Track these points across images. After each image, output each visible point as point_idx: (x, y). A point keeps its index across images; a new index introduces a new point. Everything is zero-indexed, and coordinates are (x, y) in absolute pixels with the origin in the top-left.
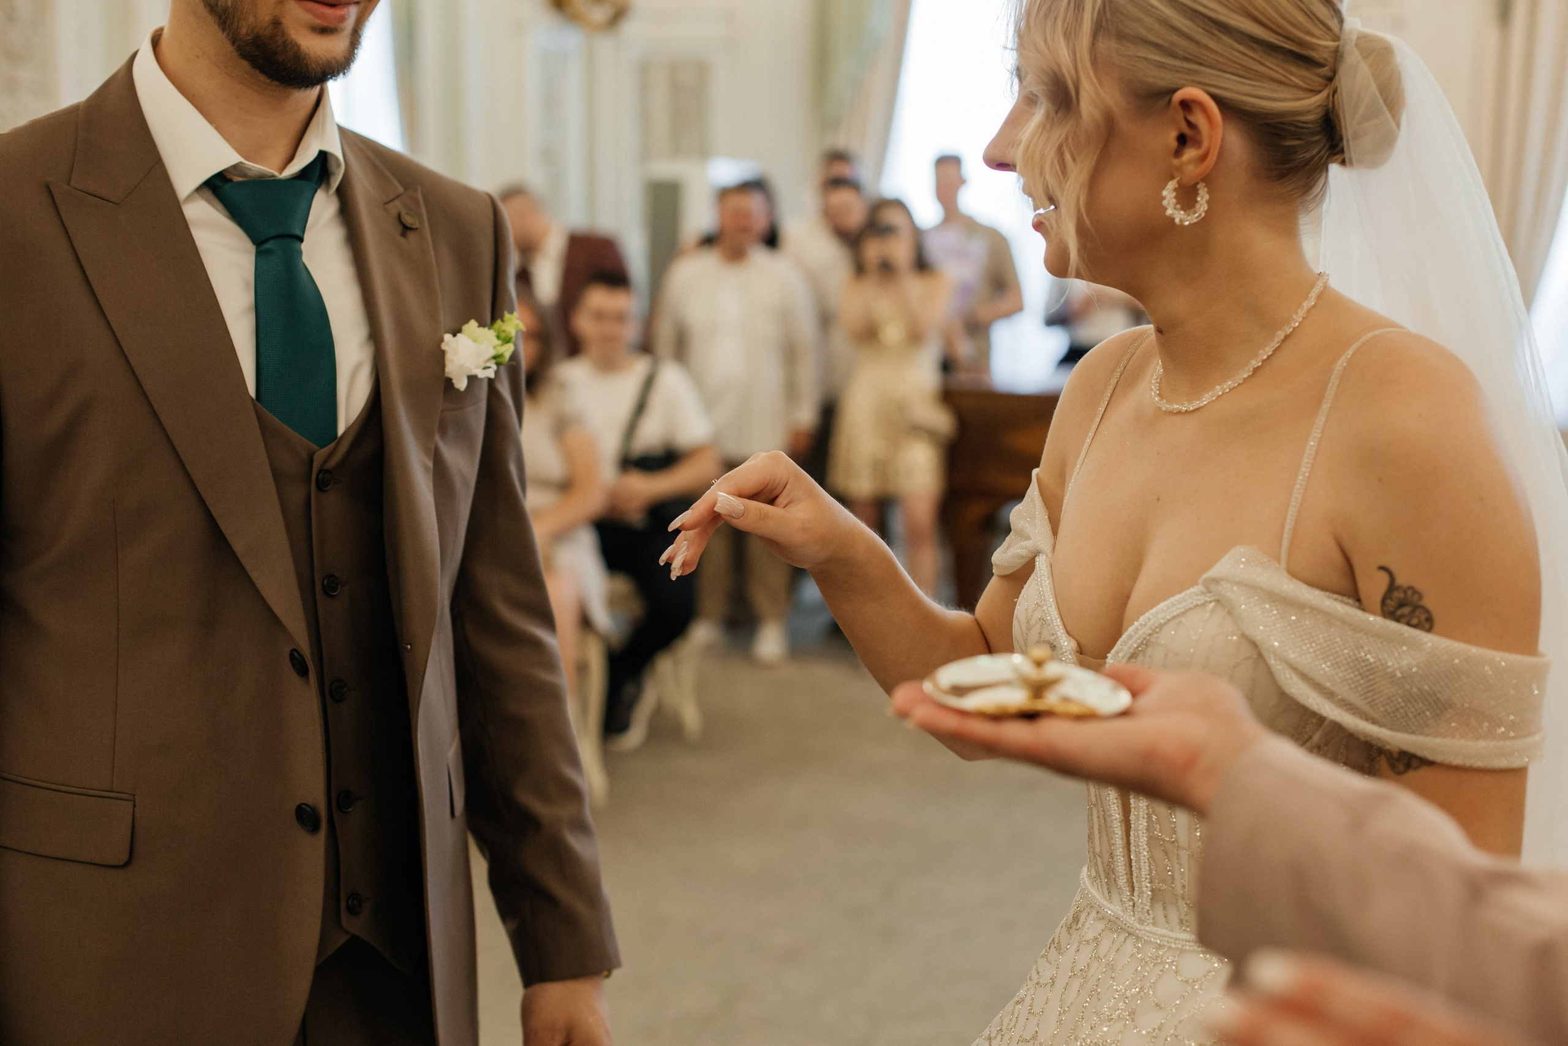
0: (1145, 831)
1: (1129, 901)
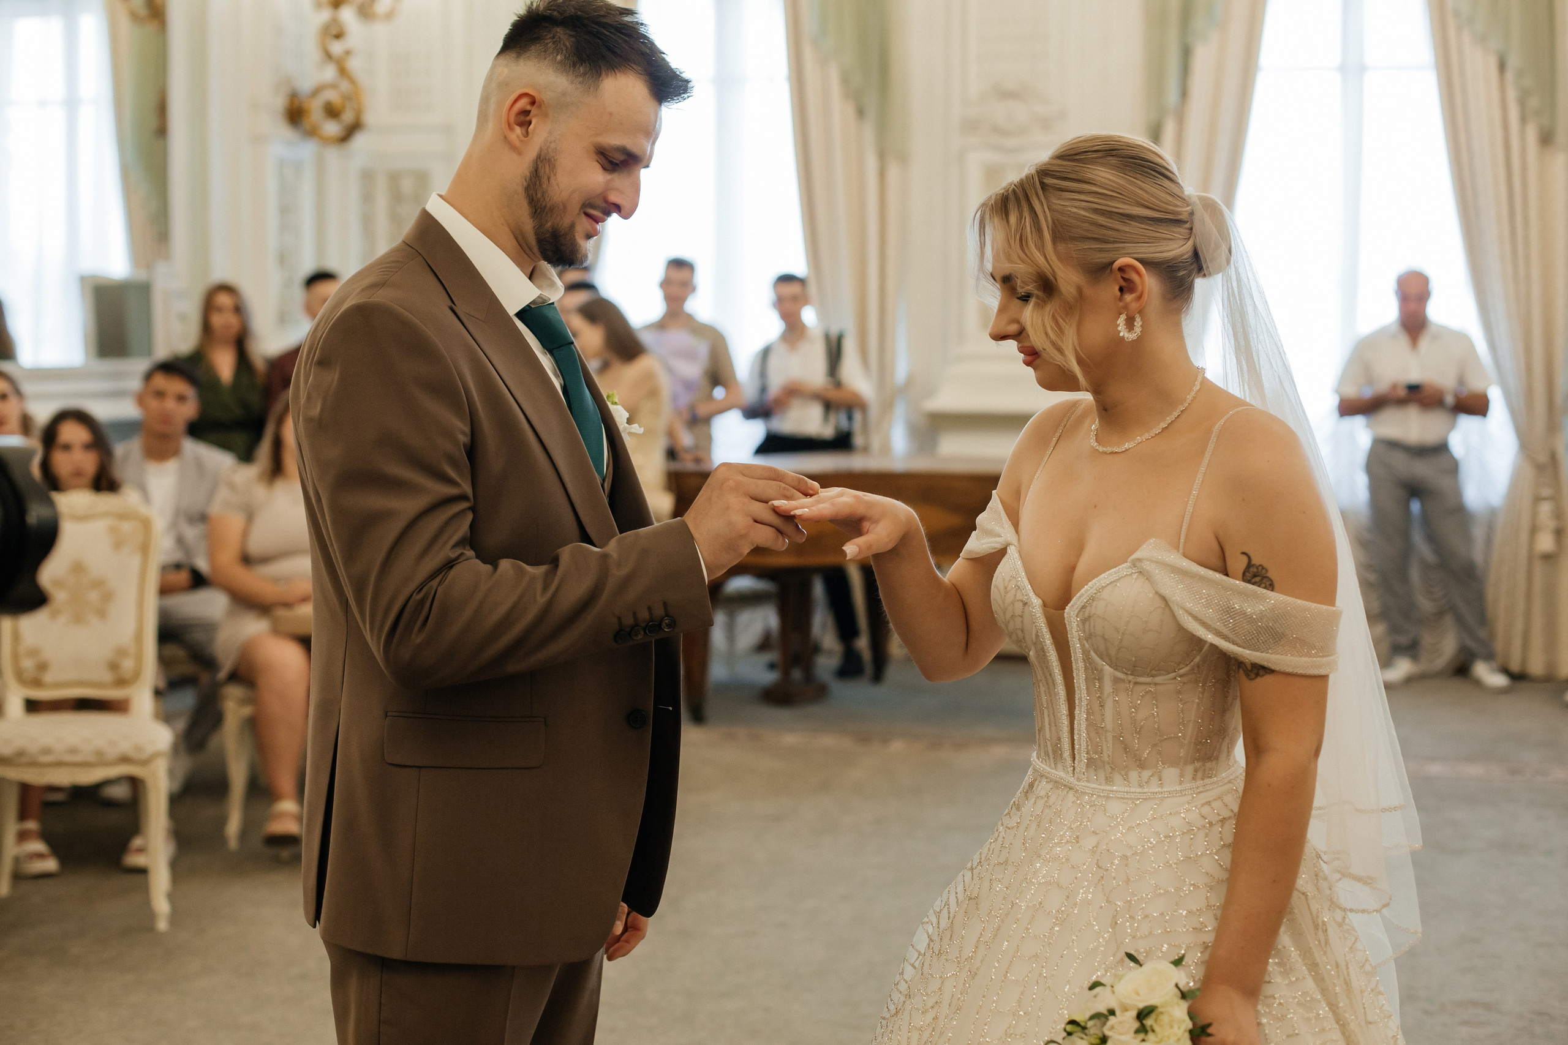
0: (1085, 721)
1: (1071, 767)
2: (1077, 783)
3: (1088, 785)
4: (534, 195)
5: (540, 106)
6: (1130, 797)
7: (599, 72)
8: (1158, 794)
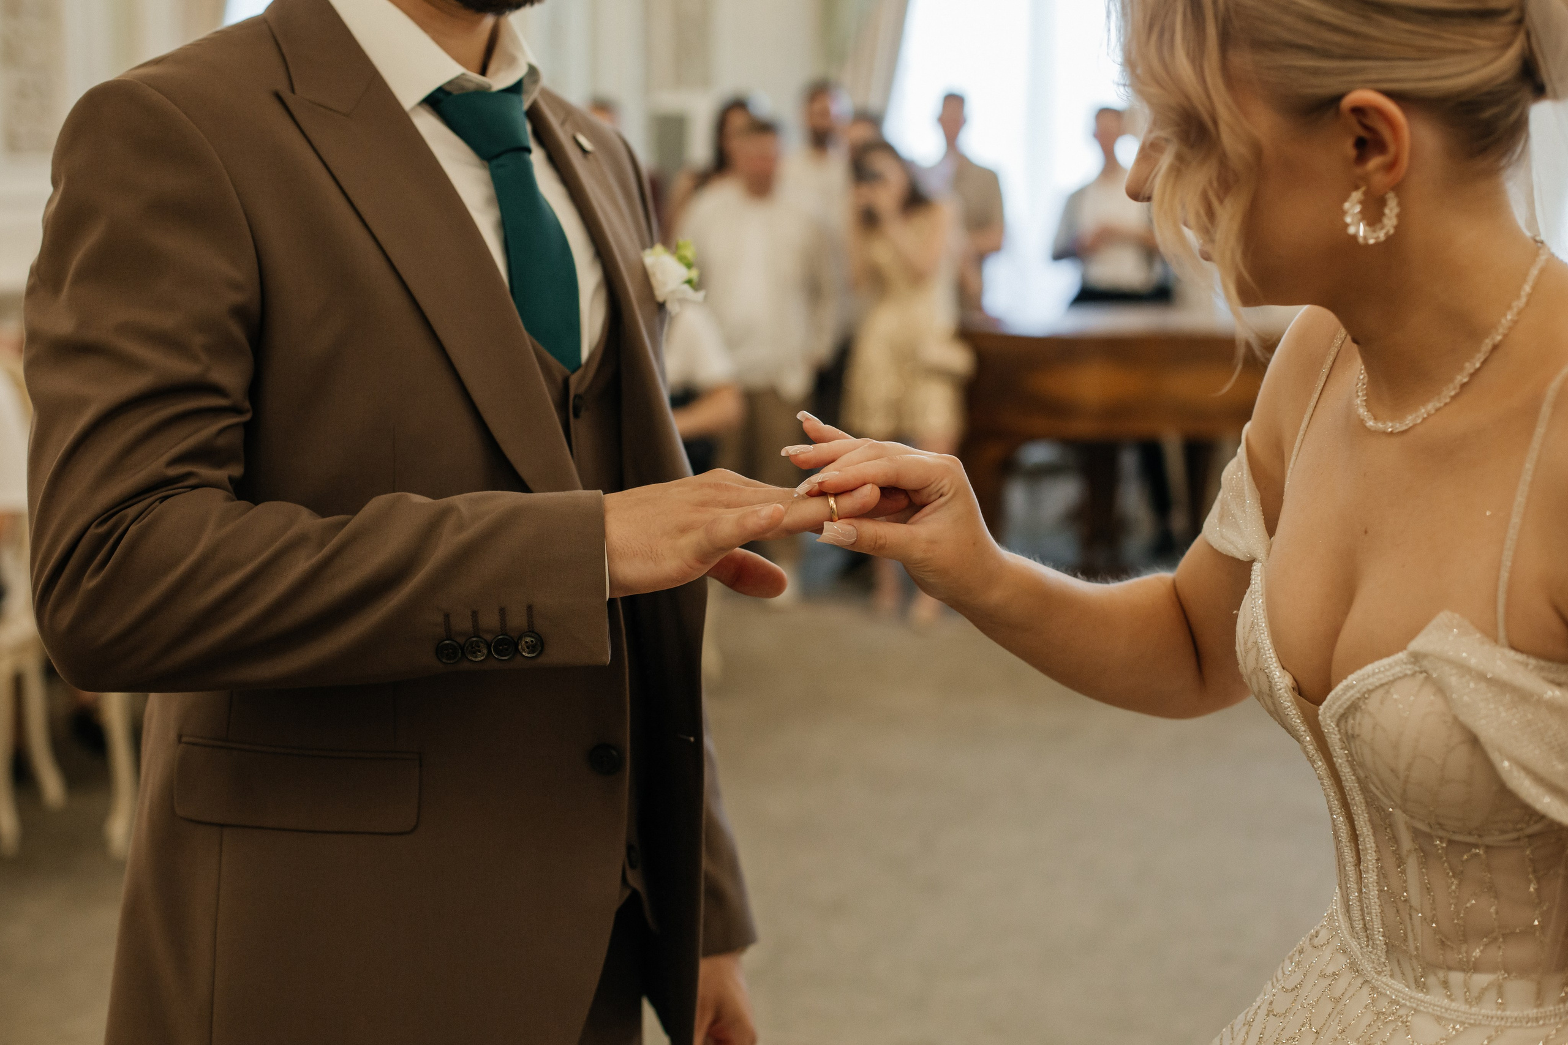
8: (1495, 1019)
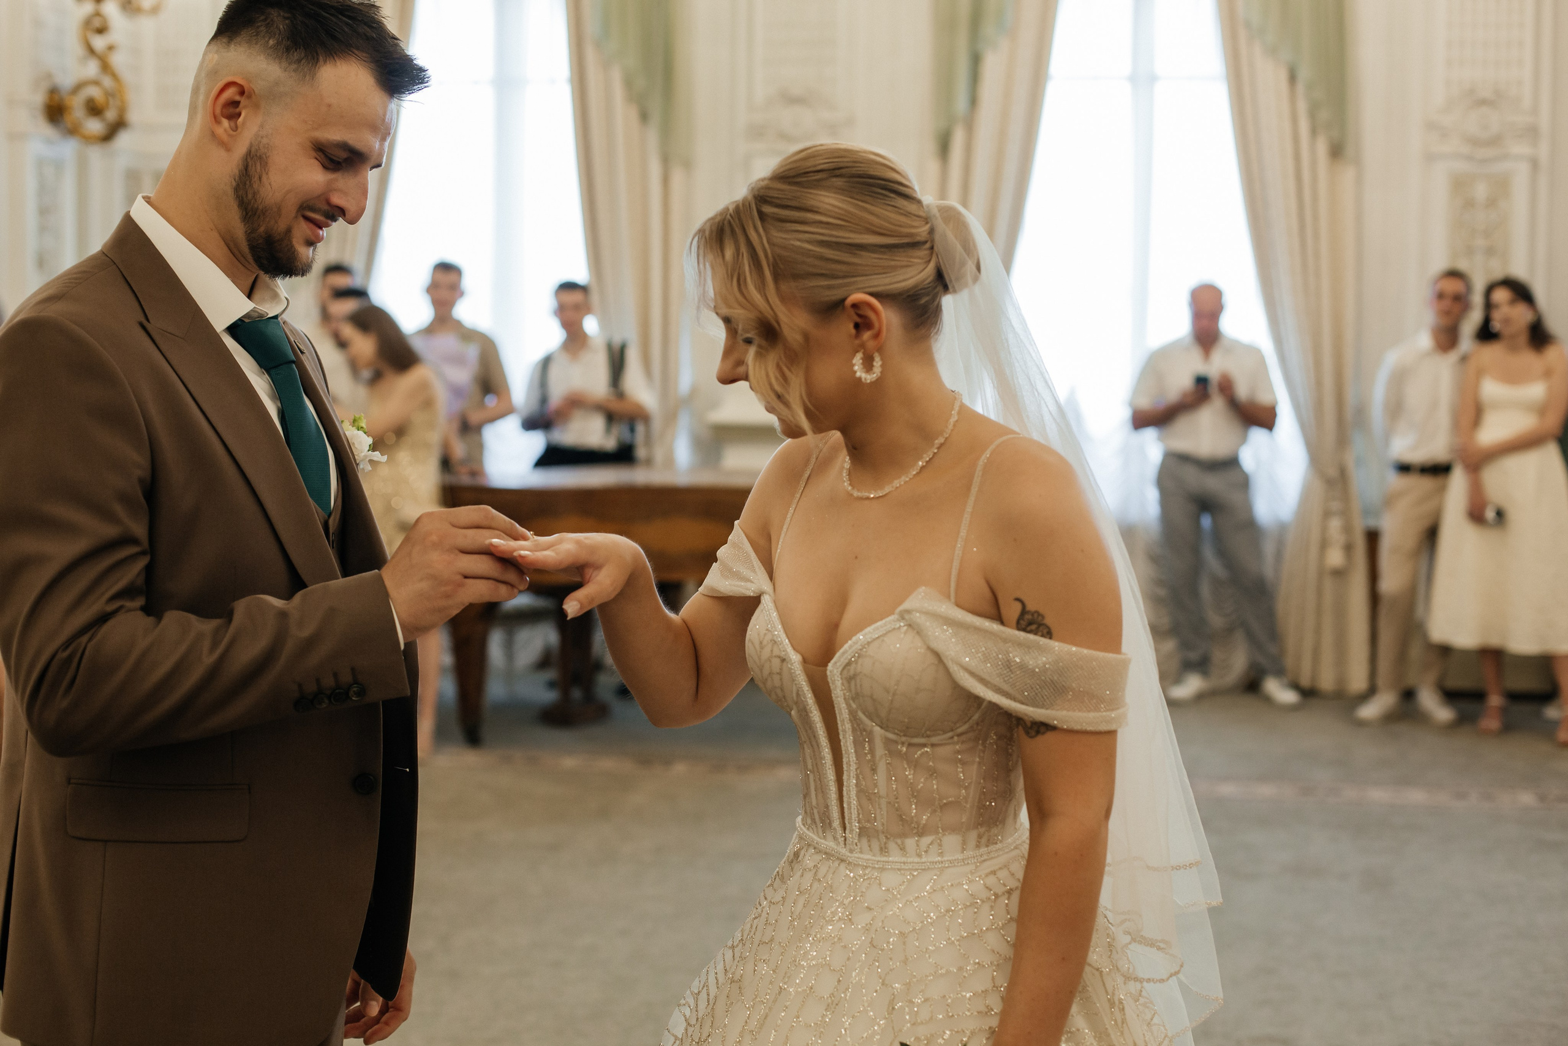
1: (842, 837)
2: (849, 854)
3: (862, 856)
4: (244, 196)
5: (249, 97)
6: (907, 868)
7: (316, 58)
8: (938, 863)
